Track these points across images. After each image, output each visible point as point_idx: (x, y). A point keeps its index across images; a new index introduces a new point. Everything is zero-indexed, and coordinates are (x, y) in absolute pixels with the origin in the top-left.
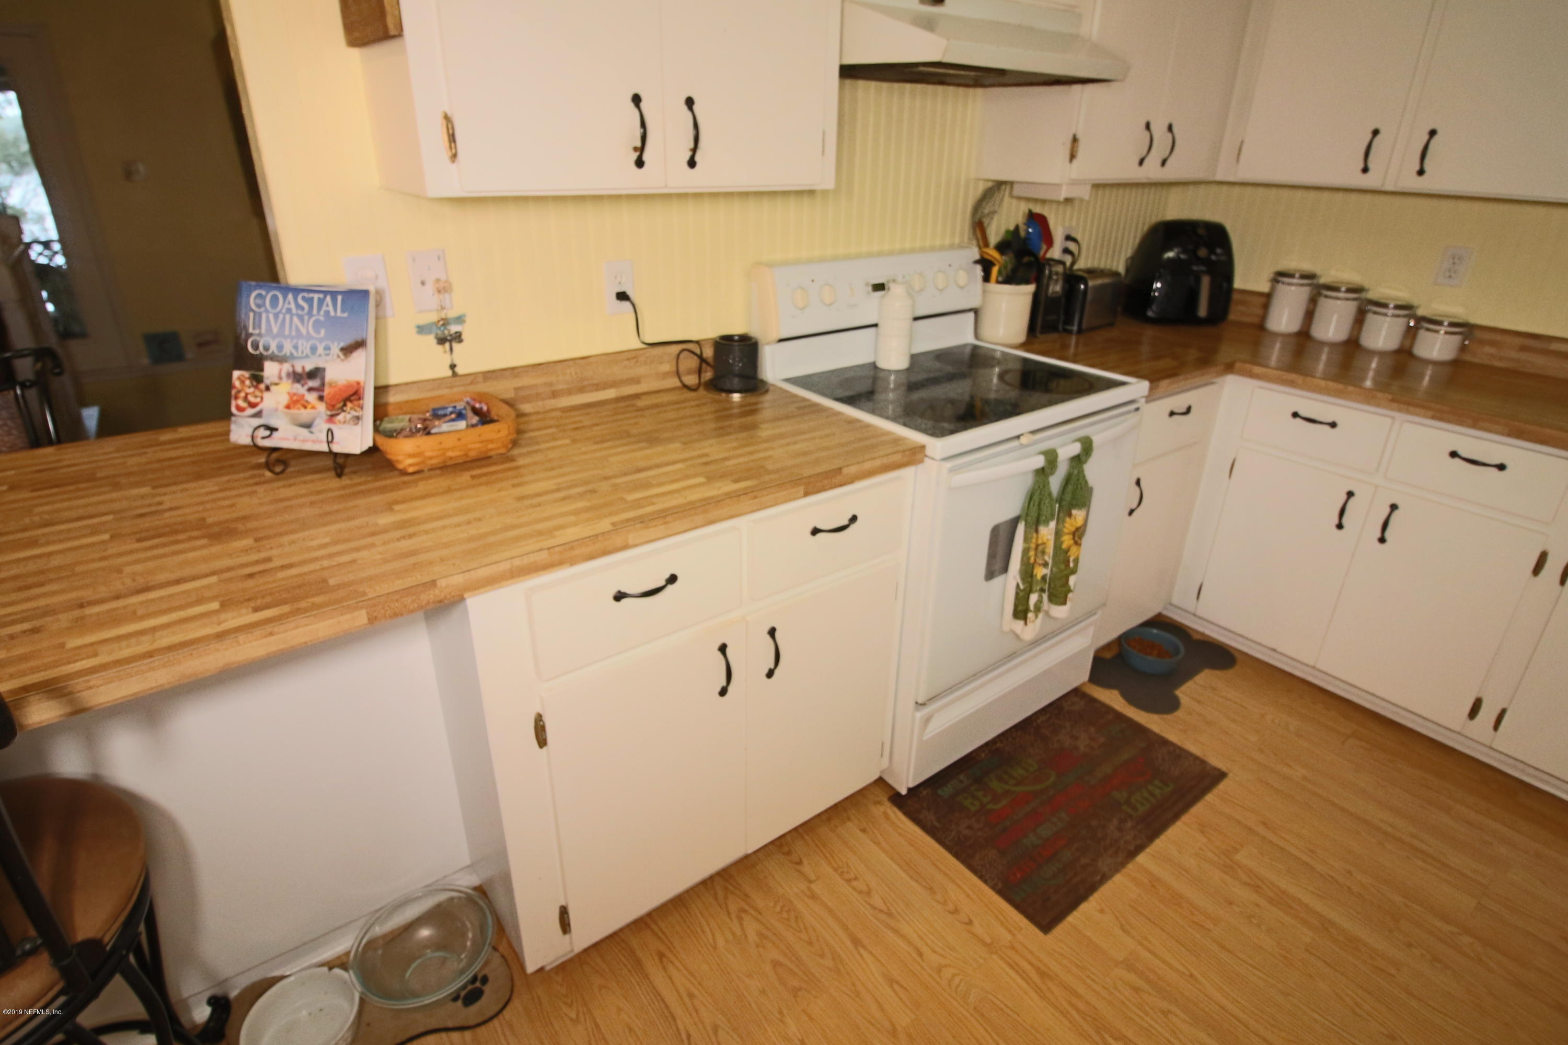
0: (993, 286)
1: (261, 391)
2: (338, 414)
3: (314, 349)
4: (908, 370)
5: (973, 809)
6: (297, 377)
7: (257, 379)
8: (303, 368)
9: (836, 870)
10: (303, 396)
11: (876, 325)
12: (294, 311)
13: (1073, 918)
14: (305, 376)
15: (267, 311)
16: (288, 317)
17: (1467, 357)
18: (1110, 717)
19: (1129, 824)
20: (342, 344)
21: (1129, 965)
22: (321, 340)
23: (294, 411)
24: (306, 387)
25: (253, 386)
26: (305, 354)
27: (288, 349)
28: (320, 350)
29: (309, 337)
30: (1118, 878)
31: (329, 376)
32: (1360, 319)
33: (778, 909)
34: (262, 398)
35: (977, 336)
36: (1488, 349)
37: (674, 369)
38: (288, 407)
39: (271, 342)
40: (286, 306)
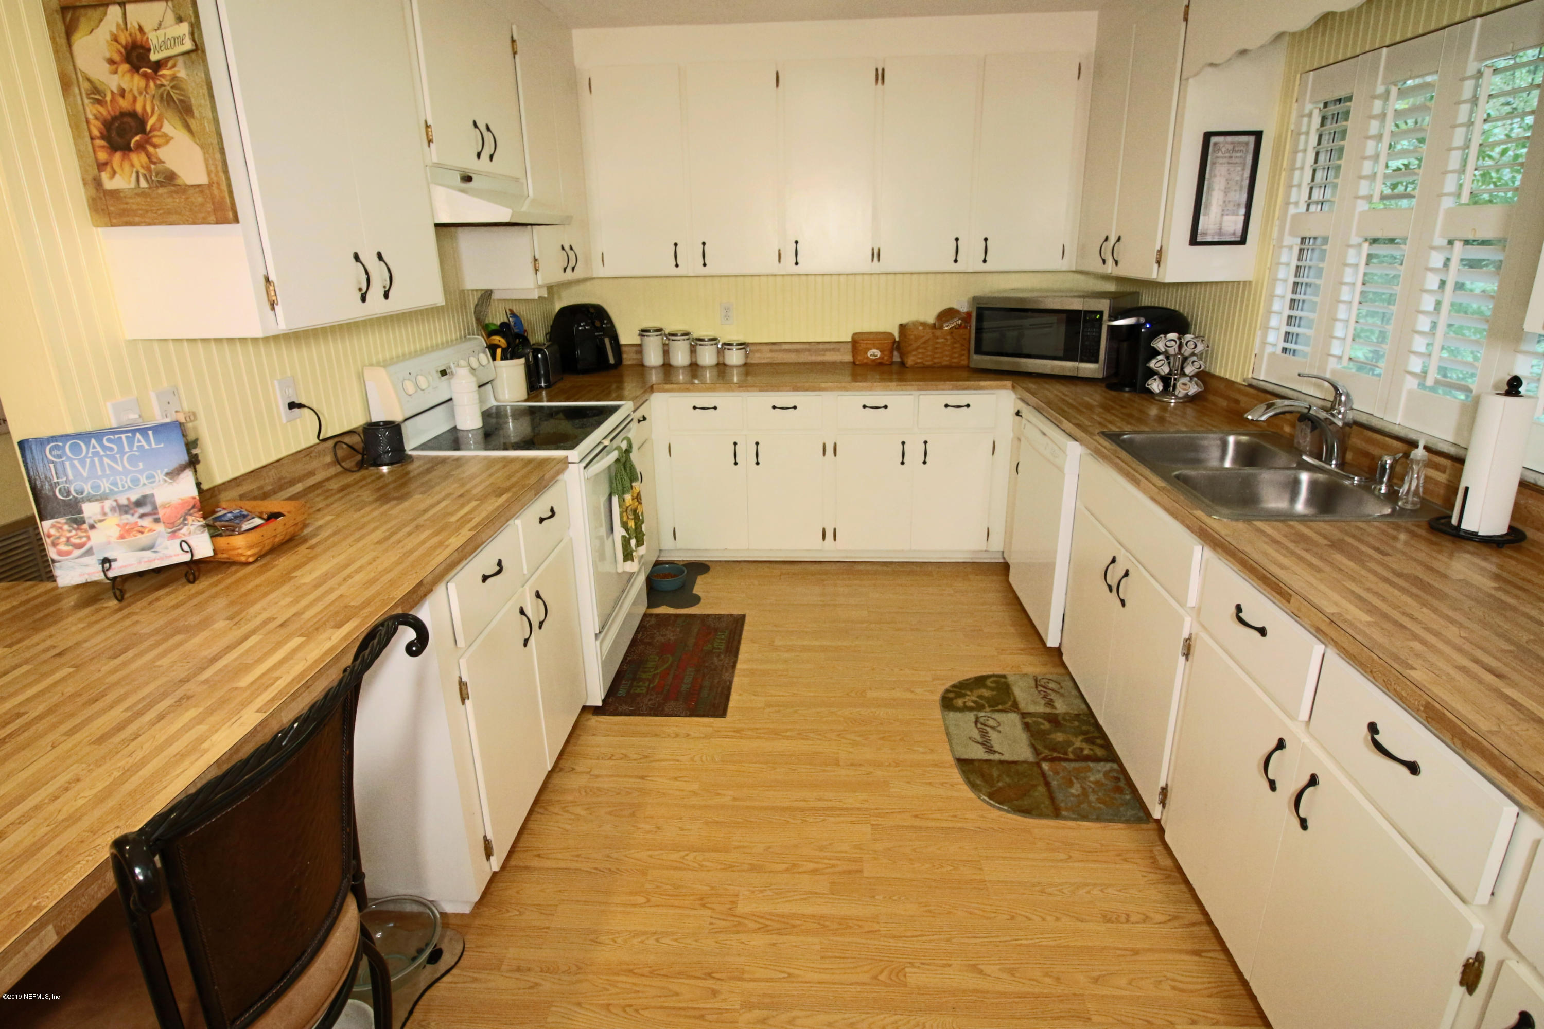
0: (499, 363)
1: (86, 531)
2: (179, 530)
3: (136, 482)
4: (483, 427)
5: (644, 691)
6: (124, 509)
7: (78, 522)
8: (128, 499)
9: (598, 759)
10: (137, 522)
11: (451, 400)
12: (102, 453)
13: (731, 704)
14: (132, 506)
15: (69, 458)
16: (96, 459)
17: (749, 361)
18: (673, 618)
19: (722, 656)
20: (166, 471)
21: (769, 705)
22: (141, 472)
23: (130, 539)
24: (137, 515)
25: (74, 529)
26: (126, 487)
27: (105, 486)
28: (143, 480)
29: (126, 472)
30: (736, 680)
31: (159, 500)
32: (693, 351)
33: (584, 794)
34: (89, 538)
35: (496, 399)
36: (757, 355)
37: (334, 459)
38: (122, 537)
39: (85, 486)
40: (91, 450)
